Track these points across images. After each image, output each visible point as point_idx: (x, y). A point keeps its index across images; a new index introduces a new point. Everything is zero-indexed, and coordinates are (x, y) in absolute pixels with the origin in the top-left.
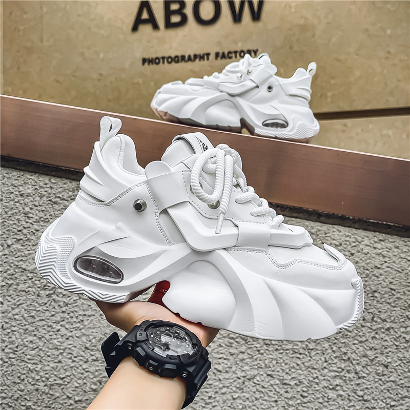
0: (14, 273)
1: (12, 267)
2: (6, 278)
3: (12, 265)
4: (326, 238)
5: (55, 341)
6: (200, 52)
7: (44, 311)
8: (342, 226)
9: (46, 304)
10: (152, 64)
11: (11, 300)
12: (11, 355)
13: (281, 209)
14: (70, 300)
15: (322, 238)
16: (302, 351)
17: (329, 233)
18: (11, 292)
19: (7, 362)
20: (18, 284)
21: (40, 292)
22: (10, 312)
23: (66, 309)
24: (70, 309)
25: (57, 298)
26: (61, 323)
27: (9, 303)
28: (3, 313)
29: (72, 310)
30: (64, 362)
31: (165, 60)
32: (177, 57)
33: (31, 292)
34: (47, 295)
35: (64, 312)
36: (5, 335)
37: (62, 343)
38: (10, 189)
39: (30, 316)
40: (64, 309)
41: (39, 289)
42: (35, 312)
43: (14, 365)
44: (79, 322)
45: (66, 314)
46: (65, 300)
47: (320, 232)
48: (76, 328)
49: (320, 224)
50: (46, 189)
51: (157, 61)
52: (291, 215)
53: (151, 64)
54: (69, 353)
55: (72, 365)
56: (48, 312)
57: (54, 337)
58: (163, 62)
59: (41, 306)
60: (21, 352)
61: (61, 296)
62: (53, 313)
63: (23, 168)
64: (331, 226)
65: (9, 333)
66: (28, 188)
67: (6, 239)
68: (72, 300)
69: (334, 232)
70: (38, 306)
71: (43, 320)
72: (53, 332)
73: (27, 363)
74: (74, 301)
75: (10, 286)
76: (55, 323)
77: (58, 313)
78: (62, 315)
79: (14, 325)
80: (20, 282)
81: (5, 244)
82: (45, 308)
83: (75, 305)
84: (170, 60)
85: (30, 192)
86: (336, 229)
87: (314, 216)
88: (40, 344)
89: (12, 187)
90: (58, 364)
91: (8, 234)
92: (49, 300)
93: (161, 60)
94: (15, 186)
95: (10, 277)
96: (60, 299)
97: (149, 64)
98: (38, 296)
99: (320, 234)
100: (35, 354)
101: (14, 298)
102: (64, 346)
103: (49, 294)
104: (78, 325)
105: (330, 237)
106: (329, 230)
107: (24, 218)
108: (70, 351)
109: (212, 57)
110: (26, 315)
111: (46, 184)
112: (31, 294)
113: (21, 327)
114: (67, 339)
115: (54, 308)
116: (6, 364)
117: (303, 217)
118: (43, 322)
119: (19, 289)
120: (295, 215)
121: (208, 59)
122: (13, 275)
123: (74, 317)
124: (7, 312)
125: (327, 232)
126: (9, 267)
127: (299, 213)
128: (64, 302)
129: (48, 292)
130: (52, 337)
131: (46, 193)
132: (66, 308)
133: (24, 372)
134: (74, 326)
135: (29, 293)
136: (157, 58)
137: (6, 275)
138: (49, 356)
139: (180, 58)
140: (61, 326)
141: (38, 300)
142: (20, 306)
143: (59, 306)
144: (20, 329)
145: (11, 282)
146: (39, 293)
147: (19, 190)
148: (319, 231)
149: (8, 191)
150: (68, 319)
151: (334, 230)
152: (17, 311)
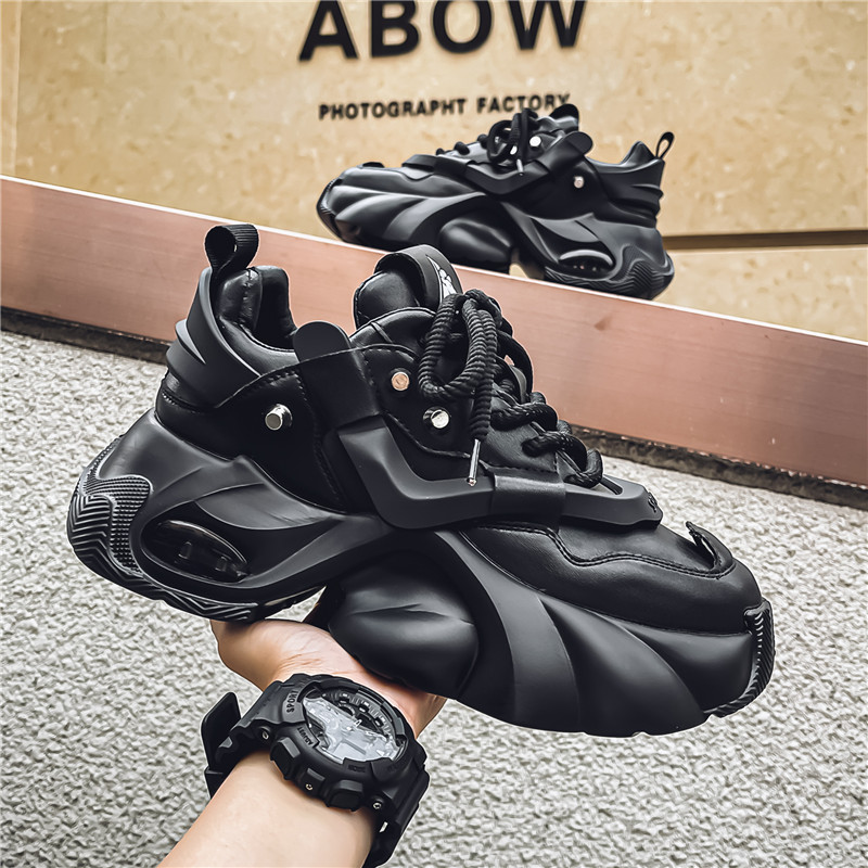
0: (64, 565)
1: (58, 553)
2: (45, 577)
3: (59, 548)
4: (737, 516)
5: (152, 717)
6: (445, 96)
7: (128, 651)
8: (771, 490)
9: (133, 634)
10: (341, 116)
11: (55, 624)
12: (52, 746)
13: (638, 450)
14: (186, 627)
15: (726, 517)
16: (675, 760)
17: (742, 505)
18: (57, 606)
19: (41, 761)
20: (72, 591)
21: (122, 609)
22: (53, 650)
23: (178, 648)
24: (187, 649)
25: (159, 623)
26: (166, 678)
27: (50, 631)
28: (38, 652)
29: (190, 649)
30: (168, 763)
31: (369, 110)
32: (394, 104)
33: (101, 609)
34: (136, 616)
35: (171, 653)
36: (40, 700)
37: (166, 722)
38: (53, 386)
39: (99, 661)
40: (172, 648)
41: (118, 603)
42: (109, 651)
43: (57, 767)
44: (204, 677)
45: (177, 659)
46: (175, 627)
47: (723, 502)
48: (198, 690)
49: (723, 485)
50: (132, 389)
51: (352, 111)
52: (660, 464)
53: (337, 116)
54: (181, 744)
55: (185, 771)
56: (137, 652)
57: (150, 706)
58: (365, 114)
59: (122, 638)
60: (76, 738)
61: (167, 618)
62: (149, 655)
63: (79, 341)
64: (747, 490)
65: (49, 696)
66: (92, 385)
67: (45, 492)
68: (190, 629)
69: (752, 502)
70: (116, 639)
71: (126, 670)
72: (148, 695)
73: (87, 762)
74: (195, 629)
75: (53, 595)
76: (152, 676)
77: (159, 655)
78: (168, 660)
79: (61, 679)
80: (78, 585)
81: (41, 504)
82: (132, 645)
83: (197, 638)
84: (379, 110)
85: (97, 393)
86: (758, 497)
87: (710, 468)
88: (117, 721)
89: (57, 381)
90: (154, 768)
91: (50, 483)
92: (141, 627)
93: (361, 110)
94: (63, 380)
95: (54, 574)
96: (165, 626)
97: (333, 117)
98: (117, 616)
99: (723, 506)
100: (106, 744)
101: (63, 620)
102: (170, 727)
103: (141, 613)
104: (203, 683)
105: (744, 514)
106: (742, 498)
107: (84, 448)
108: (182, 740)
109: (471, 106)
110: (88, 659)
111: (131, 378)
112: (100, 612)
113: (76, 684)
114: (178, 712)
115: (152, 643)
116: (40, 765)
117: (686, 468)
118: (126, 673)
119: (75, 601)
120: (668, 463)
121: (461, 110)
122: (60, 570)
123: (195, 665)
124: (45, 650)
125: (737, 503)
126: (51, 554)
127: (677, 460)
128: (174, 632)
129: (137, 610)
130: (146, 708)
131: (131, 396)
132: (178, 644)
133: (80, 783)
134: (194, 685)
135: (95, 609)
136: (351, 105)
137: (44, 569)
138: (136, 749)
139: (401, 108)
140: (166, 683)
141: (116, 626)
142: (75, 639)
143: (162, 639)
144: (74, 687)
145: (58, 584)
146: (118, 611)
147: (73, 389)
148: (721, 499)
149: (49, 390)
150: (180, 669)
151: (754, 499)
152: (68, 647)
